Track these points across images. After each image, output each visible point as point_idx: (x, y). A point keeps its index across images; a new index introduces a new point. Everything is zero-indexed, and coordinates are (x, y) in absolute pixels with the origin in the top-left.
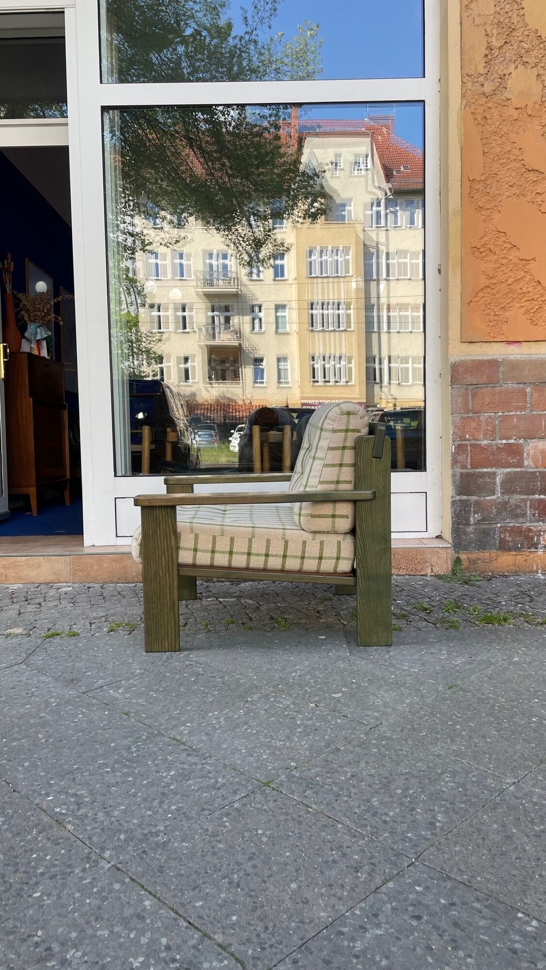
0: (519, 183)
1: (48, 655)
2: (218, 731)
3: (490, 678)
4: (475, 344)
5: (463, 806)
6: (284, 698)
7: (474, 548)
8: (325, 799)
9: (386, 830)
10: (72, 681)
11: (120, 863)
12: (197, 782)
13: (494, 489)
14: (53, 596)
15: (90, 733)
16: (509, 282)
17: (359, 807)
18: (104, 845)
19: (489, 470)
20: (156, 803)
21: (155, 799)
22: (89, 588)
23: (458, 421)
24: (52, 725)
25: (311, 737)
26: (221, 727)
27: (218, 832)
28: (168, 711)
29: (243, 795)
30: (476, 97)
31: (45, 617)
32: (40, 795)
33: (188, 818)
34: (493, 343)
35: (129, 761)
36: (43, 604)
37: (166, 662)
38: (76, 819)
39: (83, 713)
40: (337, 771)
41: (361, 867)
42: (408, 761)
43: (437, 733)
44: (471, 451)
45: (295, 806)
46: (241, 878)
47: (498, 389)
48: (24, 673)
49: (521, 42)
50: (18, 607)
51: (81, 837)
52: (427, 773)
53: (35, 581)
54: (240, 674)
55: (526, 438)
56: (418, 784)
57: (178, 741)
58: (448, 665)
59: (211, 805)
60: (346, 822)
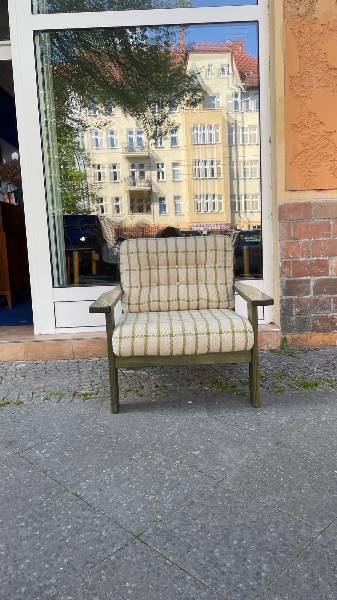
0: (324, 78)
2: (108, 487)
3: (305, 436)
4: (294, 192)
5: (282, 555)
6: (158, 456)
7: (296, 331)
8: (179, 550)
9: (224, 581)
10: (11, 443)
12: (86, 536)
13: (309, 290)
14: (12, 371)
15: (16, 489)
16: (318, 148)
17: (205, 558)
19: (305, 278)
20: (53, 556)
21: (53, 553)
22: (37, 364)
23: (284, 245)
25: (174, 491)
26: (111, 482)
27: (96, 585)
28: (74, 469)
29: (119, 548)
30: (294, 17)
31: (3, 388)
34: (307, 191)
35: (39, 516)
36: (4, 377)
37: (80, 425)
39: (14, 472)
40: (191, 524)
42: (244, 512)
43: (266, 485)
44: (293, 266)
45: (156, 558)
47: (311, 223)
52: (256, 524)
54: (130, 435)
55: (330, 256)
56: (249, 535)
57: (78, 496)
58: (276, 424)
59: (94, 558)
60: (194, 574)
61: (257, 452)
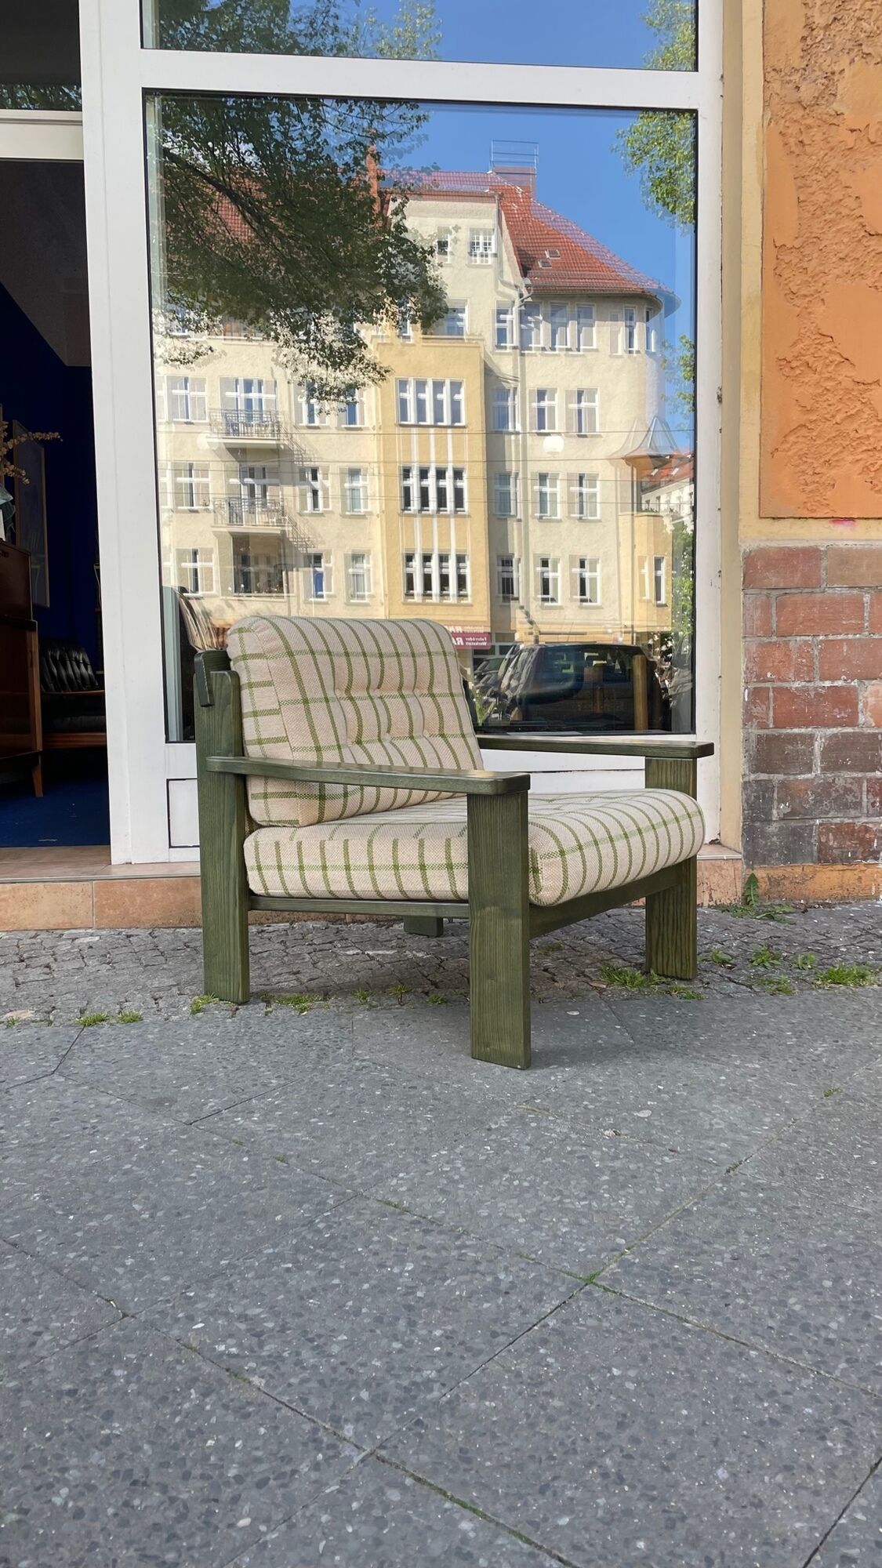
0: (855, 255)
1: (100, 1057)
2: (461, 1186)
4: (781, 521)
6: (554, 1122)
7: (778, 859)
8: (705, 1303)
9: (840, 1357)
10: (160, 1102)
11: (382, 1447)
12: (462, 1283)
13: (811, 760)
14: (69, 952)
15: (228, 1197)
16: (838, 419)
17: (772, 1316)
18: (337, 1412)
19: (803, 730)
20: (402, 1324)
21: (397, 1319)
22: (128, 936)
23: (754, 649)
24: (151, 1186)
25: (631, 1191)
26: (462, 1178)
27: (540, 1376)
28: (356, 1152)
29: (556, 1303)
30: (787, 107)
31: (64, 989)
32: (177, 1320)
33: (477, 1353)
34: (810, 521)
35: (321, 1247)
36: (54, 966)
37: (319, 1063)
38: (263, 1364)
39: (201, 1161)
41: (828, 1431)
42: (818, 1226)
43: (843, 1175)
44: (775, 700)
45: (657, 1319)
46: (620, 1464)
47: (818, 597)
48: (65, 1091)
49: (859, 19)
50: (10, 972)
51: (285, 1399)
53: (29, 927)
54: (459, 1082)
55: (862, 678)
56: (853, 1269)
57: (395, 1206)
58: (806, 1056)
59: (506, 1324)
60: (762, 1345)
61: (787, 1110)
